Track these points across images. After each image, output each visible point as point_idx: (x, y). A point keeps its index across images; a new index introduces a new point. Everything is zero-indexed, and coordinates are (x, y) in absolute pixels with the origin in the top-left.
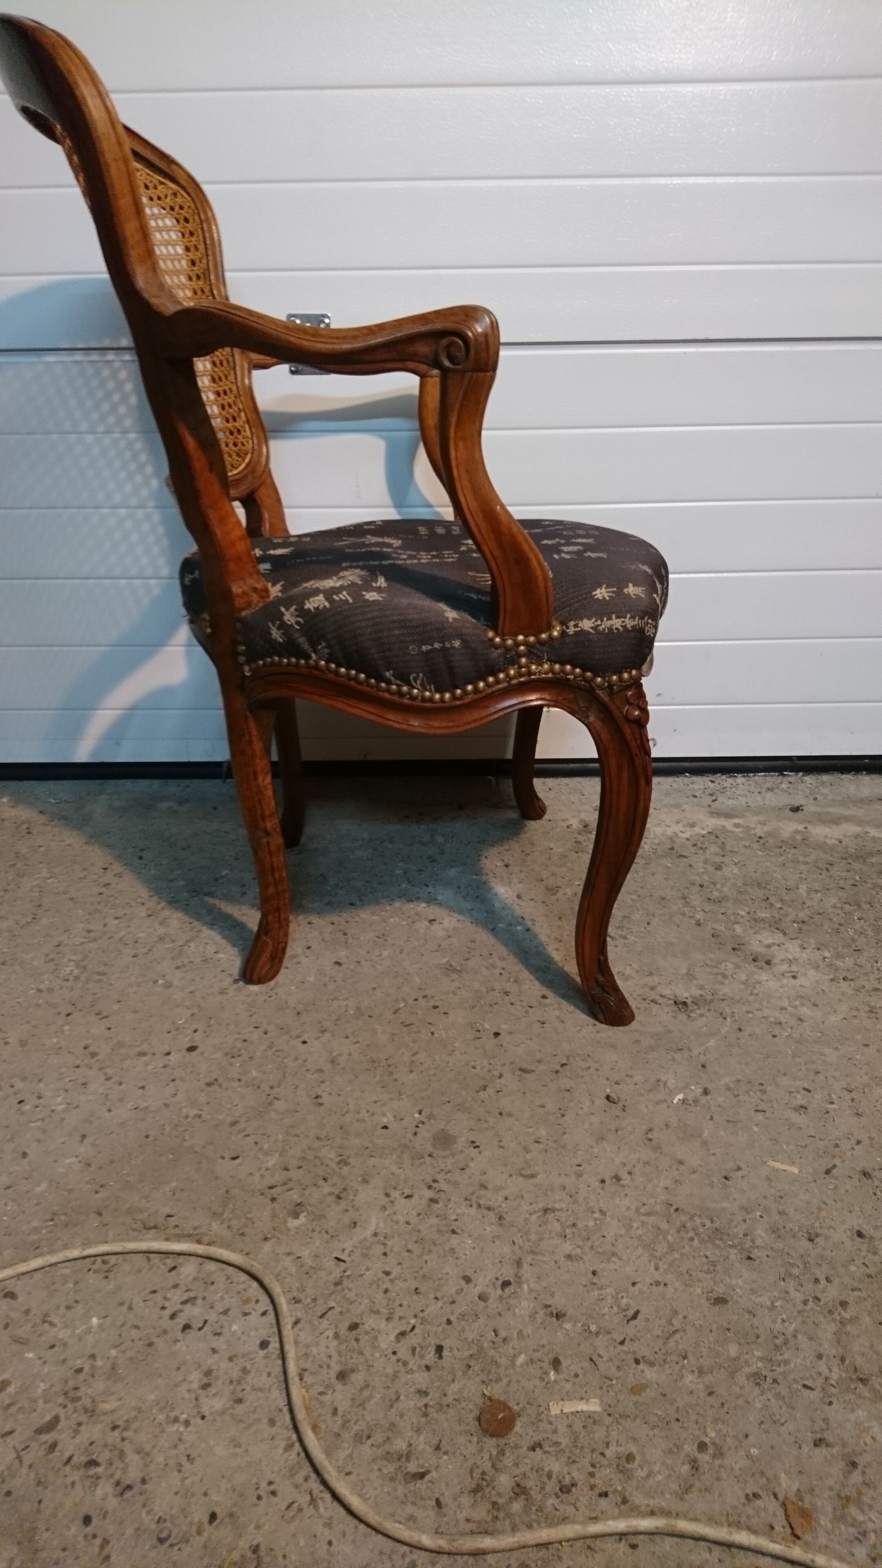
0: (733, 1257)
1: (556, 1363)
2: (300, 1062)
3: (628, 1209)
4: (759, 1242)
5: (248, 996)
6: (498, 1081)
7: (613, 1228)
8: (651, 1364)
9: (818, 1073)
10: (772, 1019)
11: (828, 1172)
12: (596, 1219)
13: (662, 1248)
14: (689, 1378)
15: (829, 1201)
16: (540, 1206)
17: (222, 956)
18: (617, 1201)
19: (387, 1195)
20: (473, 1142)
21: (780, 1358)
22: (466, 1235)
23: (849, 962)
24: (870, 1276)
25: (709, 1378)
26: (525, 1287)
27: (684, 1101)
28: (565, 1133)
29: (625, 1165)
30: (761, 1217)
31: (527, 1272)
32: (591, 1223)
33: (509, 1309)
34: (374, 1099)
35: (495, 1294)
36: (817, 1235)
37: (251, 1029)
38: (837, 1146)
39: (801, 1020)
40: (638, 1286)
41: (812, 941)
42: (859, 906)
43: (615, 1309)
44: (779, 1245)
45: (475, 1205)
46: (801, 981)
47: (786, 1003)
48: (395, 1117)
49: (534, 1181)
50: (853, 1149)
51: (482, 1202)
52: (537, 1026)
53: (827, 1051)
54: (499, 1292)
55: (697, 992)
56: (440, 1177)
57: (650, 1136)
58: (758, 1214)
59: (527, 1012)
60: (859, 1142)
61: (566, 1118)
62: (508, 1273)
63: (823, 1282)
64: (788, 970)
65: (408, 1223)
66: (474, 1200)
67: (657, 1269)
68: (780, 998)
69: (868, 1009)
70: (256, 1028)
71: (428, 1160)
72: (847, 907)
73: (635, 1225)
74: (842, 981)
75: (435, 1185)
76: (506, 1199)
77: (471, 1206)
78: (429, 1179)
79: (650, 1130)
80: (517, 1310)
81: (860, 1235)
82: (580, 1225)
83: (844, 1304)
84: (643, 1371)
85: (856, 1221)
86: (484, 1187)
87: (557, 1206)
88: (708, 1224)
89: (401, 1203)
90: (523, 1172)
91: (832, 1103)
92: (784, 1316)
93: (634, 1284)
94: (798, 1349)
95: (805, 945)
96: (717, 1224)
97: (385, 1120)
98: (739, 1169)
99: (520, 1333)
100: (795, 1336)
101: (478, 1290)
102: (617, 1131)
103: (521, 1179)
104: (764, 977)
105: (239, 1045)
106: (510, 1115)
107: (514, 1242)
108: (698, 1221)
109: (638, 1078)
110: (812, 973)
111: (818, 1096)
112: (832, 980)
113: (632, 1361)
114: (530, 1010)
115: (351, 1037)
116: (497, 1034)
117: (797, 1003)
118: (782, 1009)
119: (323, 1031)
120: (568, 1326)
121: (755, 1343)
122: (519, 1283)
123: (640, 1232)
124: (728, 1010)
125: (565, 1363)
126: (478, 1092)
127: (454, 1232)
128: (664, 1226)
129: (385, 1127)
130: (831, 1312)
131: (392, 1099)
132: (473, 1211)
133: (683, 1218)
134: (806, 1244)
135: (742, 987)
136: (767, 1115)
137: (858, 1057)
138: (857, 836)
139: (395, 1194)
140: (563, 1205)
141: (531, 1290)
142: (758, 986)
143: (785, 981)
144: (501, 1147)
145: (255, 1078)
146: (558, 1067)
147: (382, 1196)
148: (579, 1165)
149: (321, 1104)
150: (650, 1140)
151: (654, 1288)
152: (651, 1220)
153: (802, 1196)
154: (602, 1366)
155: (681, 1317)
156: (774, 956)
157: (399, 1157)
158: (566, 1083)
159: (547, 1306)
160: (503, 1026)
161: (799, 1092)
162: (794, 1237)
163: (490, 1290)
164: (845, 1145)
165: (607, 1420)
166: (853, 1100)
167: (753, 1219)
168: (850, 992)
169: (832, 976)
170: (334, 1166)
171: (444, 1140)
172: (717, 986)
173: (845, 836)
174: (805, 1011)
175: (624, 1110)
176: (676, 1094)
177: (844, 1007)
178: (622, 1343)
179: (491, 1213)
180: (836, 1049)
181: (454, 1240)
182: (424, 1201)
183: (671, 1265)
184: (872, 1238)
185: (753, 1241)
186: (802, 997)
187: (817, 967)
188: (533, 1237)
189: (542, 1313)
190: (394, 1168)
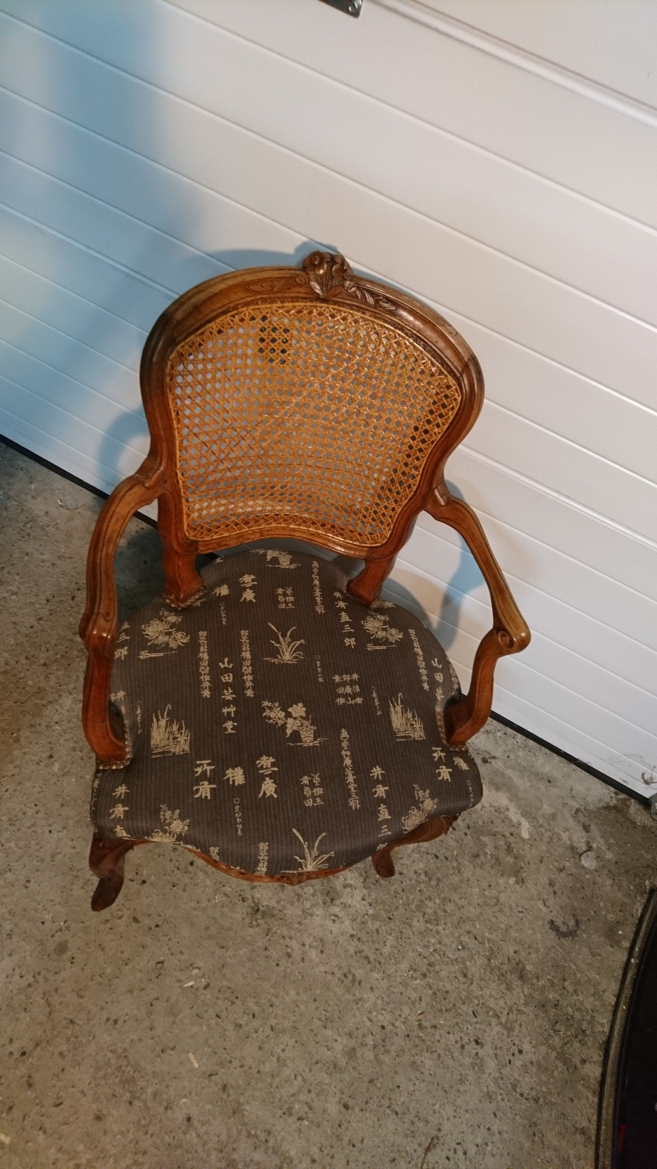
0: (125, 1098)
1: (10, 1109)
2: (38, 847)
3: (106, 1043)
4: (143, 1097)
5: (49, 774)
6: (117, 920)
7: (92, 1049)
8: (45, 1132)
9: (272, 1006)
10: (289, 950)
11: (211, 1075)
12: (88, 1040)
13: (101, 1073)
14: (53, 1150)
15: (193, 1094)
16: (71, 1017)
17: (58, 727)
18: (105, 1035)
19: (14, 970)
20: (73, 958)
21: (94, 1164)
22: (29, 1014)
23: (377, 924)
24: (170, 1145)
25: (60, 1155)
26: (30, 1059)
27: (192, 987)
28: (117, 977)
29: (127, 1014)
30: (156, 1084)
31: (36, 1053)
32: (84, 1041)
33: (14, 1068)
34: (53, 898)
35: (16, 1055)
36: (171, 1108)
37: (33, 805)
38: (230, 1062)
39: (303, 960)
40: (74, 1089)
41: (374, 895)
42: (430, 879)
43: (55, 1096)
44: (150, 1104)
45: (45, 999)
46: (335, 928)
47: (307, 942)
48: (52, 918)
49: (81, 1000)
50: (236, 1068)
51: (50, 999)
52: (170, 886)
53: (292, 993)
54: (19, 1056)
55: (273, 903)
56: (44, 973)
57: (154, 1003)
58: (157, 1081)
59: (173, 872)
60: (242, 1066)
61: (126, 967)
62: (29, 1047)
63: (149, 1135)
64: (337, 913)
65: (12, 991)
66: (47, 996)
67: (89, 1084)
68: (310, 935)
69: (346, 971)
70: (36, 805)
71: (46, 957)
72: (423, 877)
73: (101, 1054)
74: (356, 940)
75: (37, 977)
76: (61, 1003)
77: (43, 999)
78: (37, 971)
79: (157, 999)
80: (17, 1071)
81: (189, 1119)
82: (80, 1038)
83: (145, 1153)
84: (39, 1135)
85: (194, 1112)
86: (56, 990)
87: (78, 1022)
88: (131, 1073)
89: (17, 977)
90: (80, 993)
91: (256, 1032)
92: (115, 1144)
93: (73, 1087)
94: (105, 1164)
95: (366, 898)
96: (135, 1075)
97: (47, 917)
98: (173, 1049)
99: (9, 1084)
100: (110, 1157)
101: (11, 1049)
102: (142, 990)
103: (76, 996)
104: (319, 911)
105: (20, 815)
106: (103, 950)
107: (45, 1031)
108: (129, 1068)
109: (185, 957)
110: (347, 923)
111: (255, 1023)
112: (352, 936)
113: (39, 1127)
114: (177, 871)
115: (74, 842)
116: (144, 882)
117: (315, 944)
118: (303, 945)
119: (64, 828)
120: (29, 1093)
121: (92, 1150)
122: (30, 1056)
123: (100, 1059)
124: (274, 929)
125: (14, 1111)
126: (101, 923)
127: (25, 1010)
128: (113, 1062)
129: (43, 923)
130: (136, 1154)
131: (60, 904)
132: (42, 1002)
133: (125, 1063)
134: (161, 1109)
135: (300, 913)
136: (220, 1021)
137: (302, 1007)
138: (498, 810)
139: (17, 971)
140: (81, 1023)
141: (31, 1063)
142: (309, 918)
143: (327, 922)
144: (83, 970)
145: (10, 848)
146: (153, 926)
147: (11, 969)
148: (106, 1003)
149: (26, 887)
150: (152, 1005)
151: (79, 1094)
152: (110, 1055)
153: (186, 1084)
154: (26, 1122)
155: (76, 1116)
156: (340, 896)
157: (35, 948)
158: (148, 940)
159: (30, 1077)
160: (153, 878)
161: (248, 1014)
162: (160, 1103)
163: (15, 1053)
164: (236, 1063)
165: (7, 1150)
166: (268, 1036)
167: (152, 1083)
168: (352, 951)
169: (354, 933)
170: (5, 936)
171: (62, 948)
172: (288, 906)
173: (491, 805)
174: (313, 954)
175: (157, 977)
176: (191, 980)
177: (335, 962)
178: (43, 1115)
179: (48, 1009)
180: (298, 994)
181: (23, 1014)
182: (26, 983)
183: (96, 1086)
184: (192, 1125)
185: (142, 1094)
186: (322, 940)
187: (354, 920)
188: (55, 1033)
189: (26, 1079)
190: (28, 954)
